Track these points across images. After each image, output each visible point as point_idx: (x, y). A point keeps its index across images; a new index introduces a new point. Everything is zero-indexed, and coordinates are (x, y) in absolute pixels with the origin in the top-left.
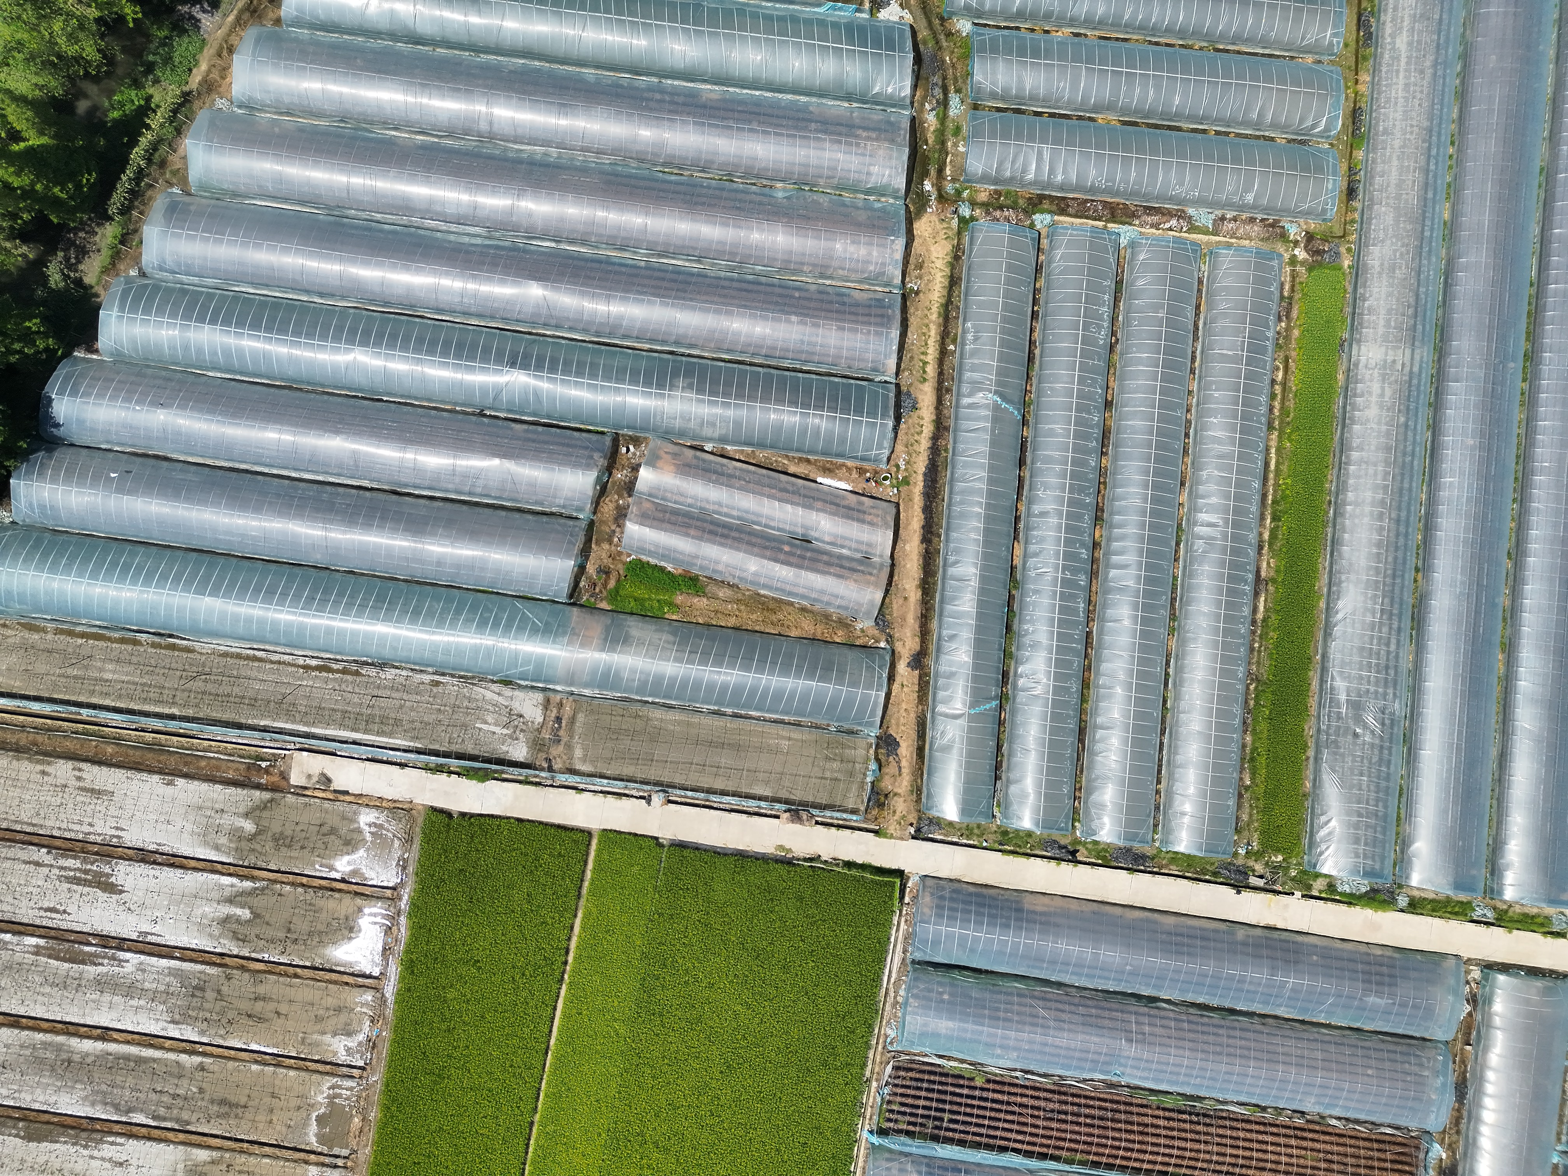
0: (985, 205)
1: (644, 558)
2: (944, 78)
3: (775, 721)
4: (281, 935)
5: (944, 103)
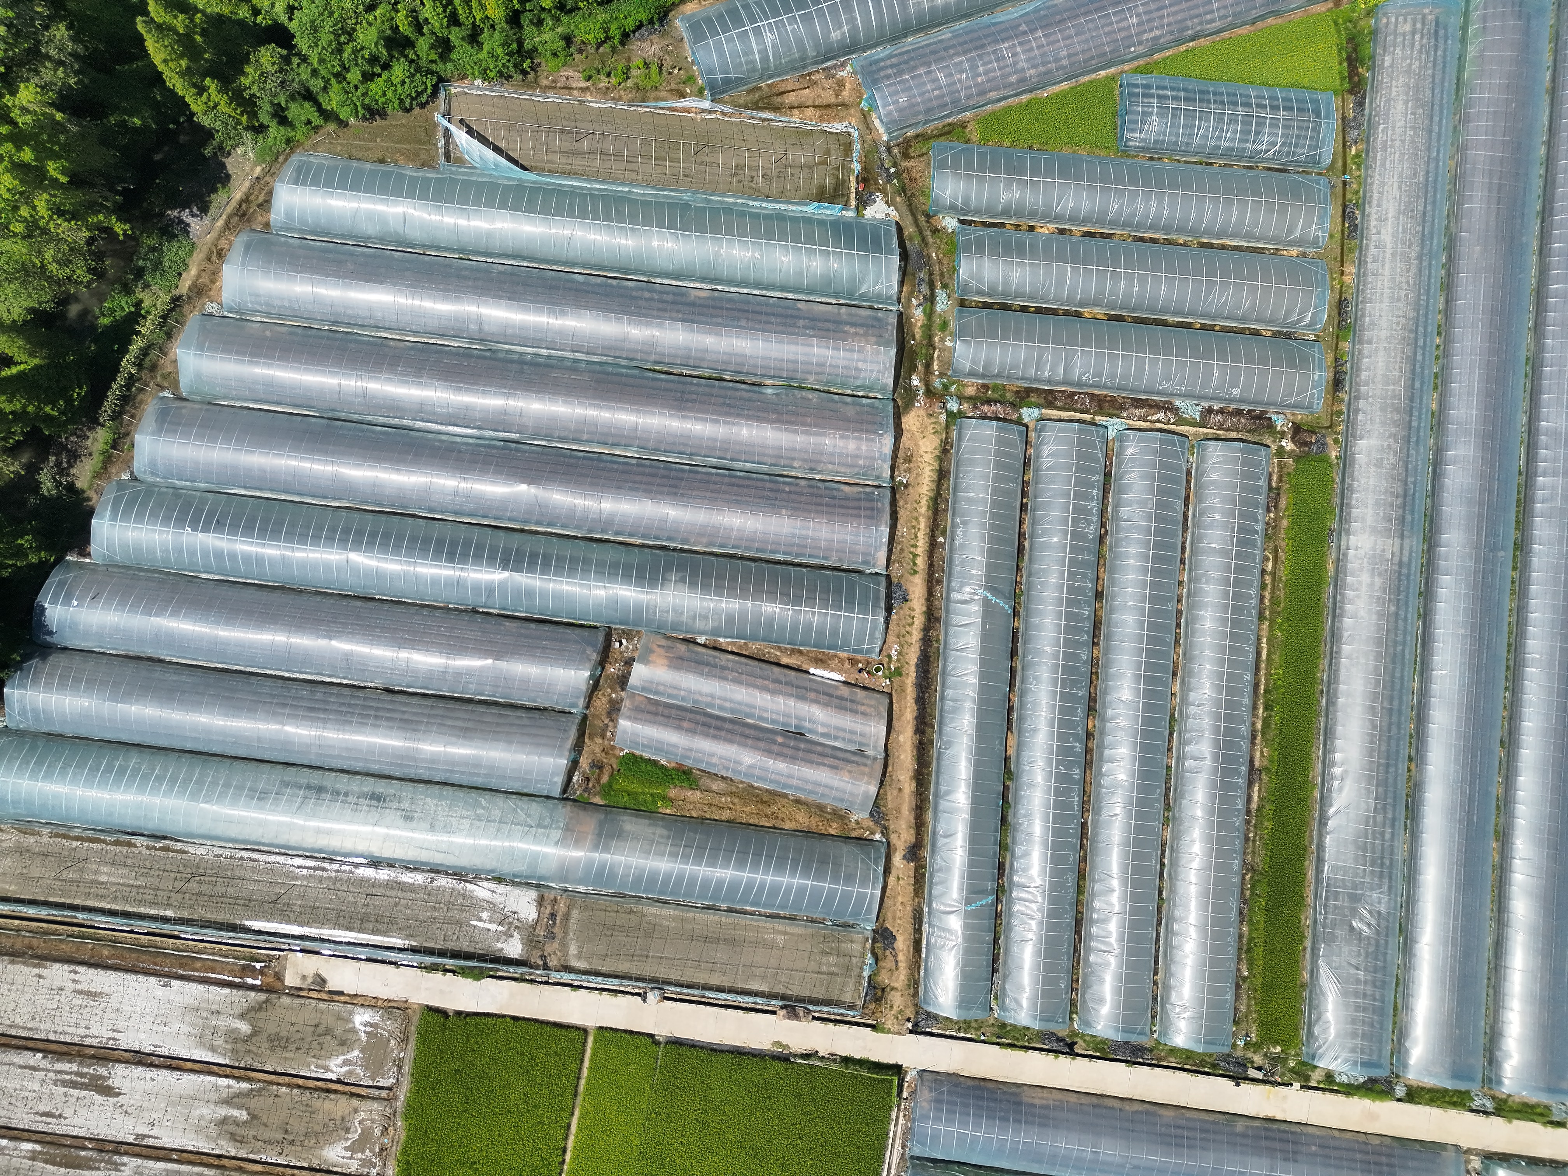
0: (973, 400)
1: (638, 753)
2: (931, 274)
3: (771, 916)
4: (279, 1136)
5: (931, 299)
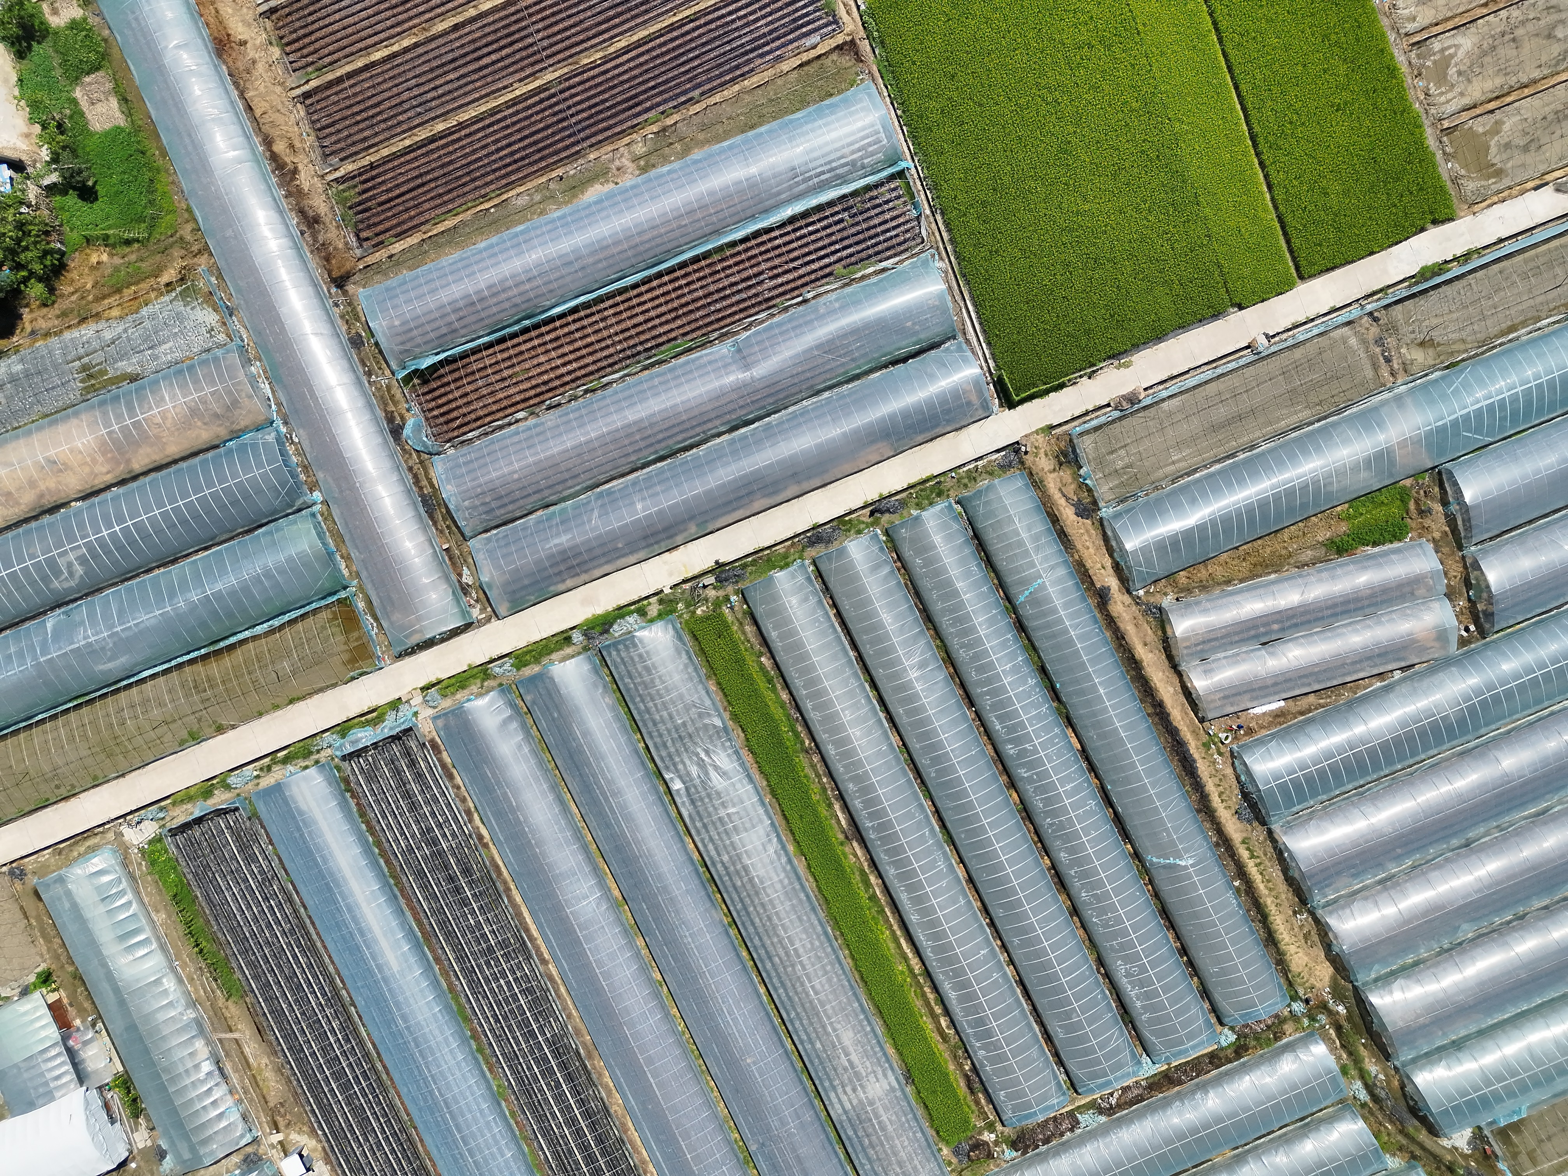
1: (1396, 545)
2: (1381, 1108)
3: (1195, 471)
4: (1518, 32)
5: (1369, 1088)
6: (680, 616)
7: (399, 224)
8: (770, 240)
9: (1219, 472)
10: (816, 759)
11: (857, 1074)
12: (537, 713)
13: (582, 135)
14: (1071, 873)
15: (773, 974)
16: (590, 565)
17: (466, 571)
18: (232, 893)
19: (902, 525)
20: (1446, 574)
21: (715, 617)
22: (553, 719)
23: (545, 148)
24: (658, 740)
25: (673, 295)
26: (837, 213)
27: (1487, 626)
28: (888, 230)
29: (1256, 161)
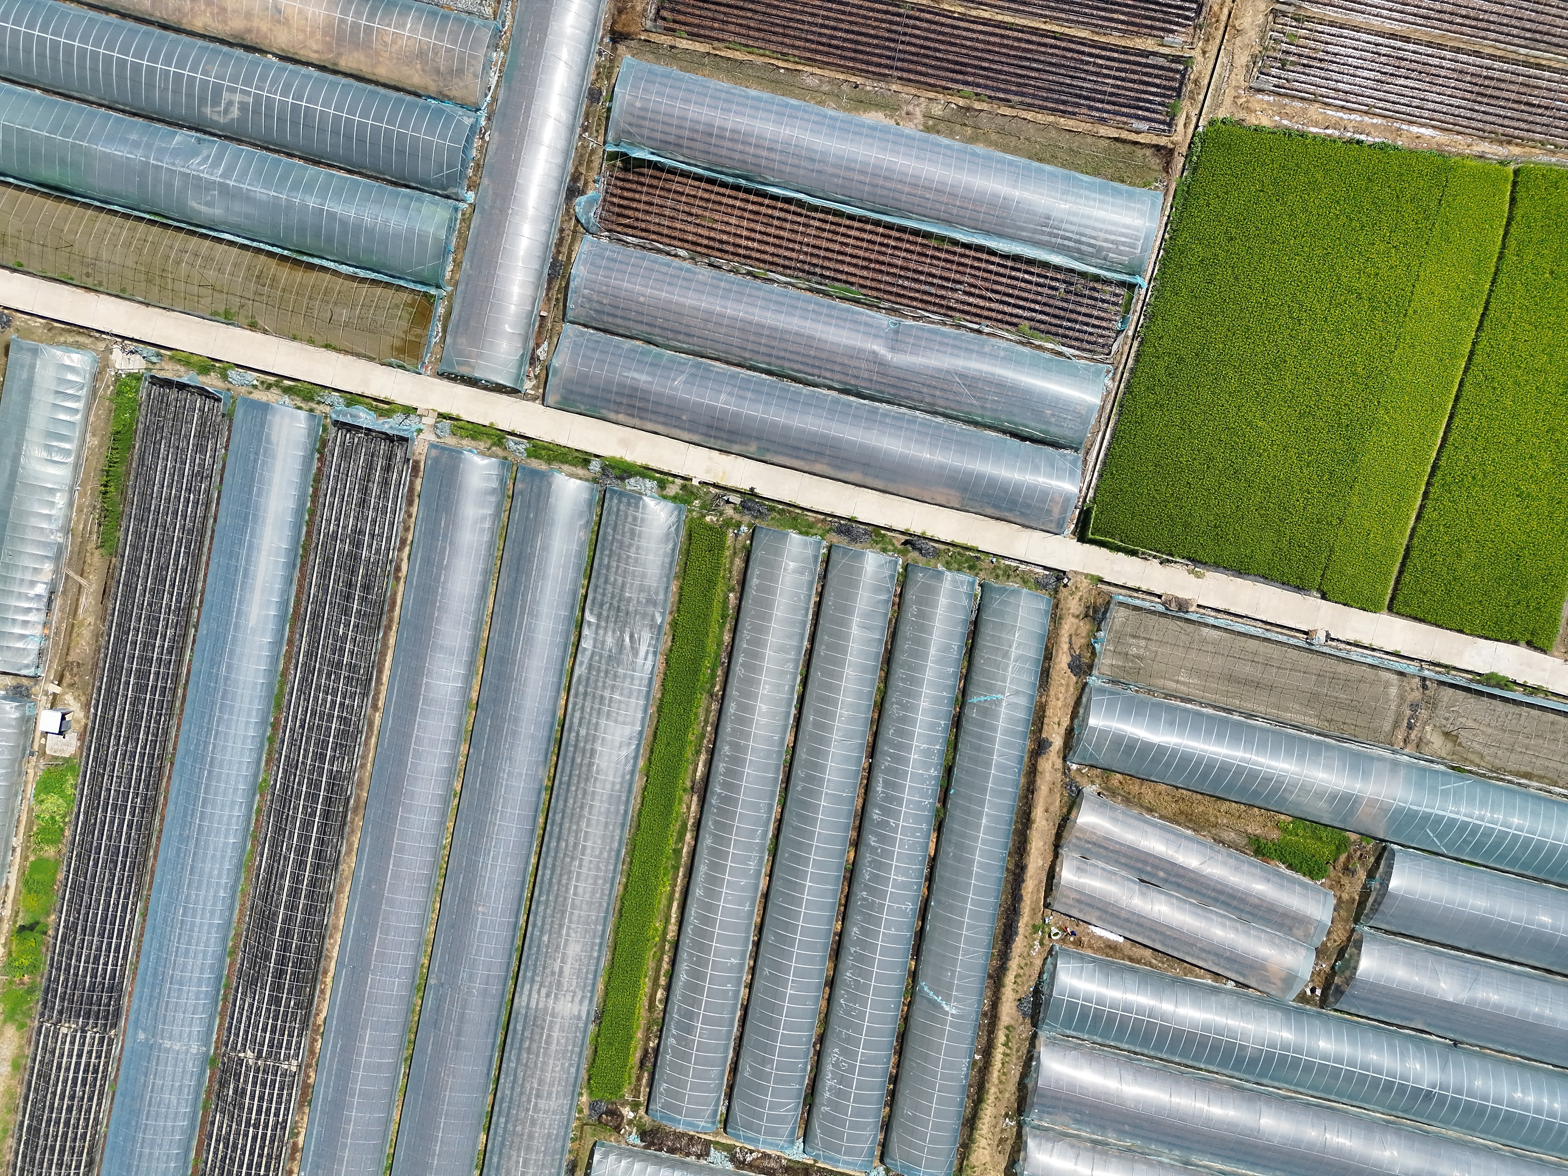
1: (1307, 880)
3: (1190, 701)
6: (690, 511)
7: (698, 26)
8: (987, 261)
9: (1209, 717)
10: (714, 706)
11: (559, 984)
12: (518, 502)
13: (899, 64)
14: (851, 949)
15: (552, 854)
16: (649, 416)
17: (545, 345)
18: (164, 466)
19: (924, 569)
20: (1329, 933)
21: (718, 532)
22: (527, 518)
23: (861, 52)
24: (599, 597)
25: (876, 248)
26: (1057, 280)
27: (1331, 999)
28: (1087, 324)
29: (1423, 488)
